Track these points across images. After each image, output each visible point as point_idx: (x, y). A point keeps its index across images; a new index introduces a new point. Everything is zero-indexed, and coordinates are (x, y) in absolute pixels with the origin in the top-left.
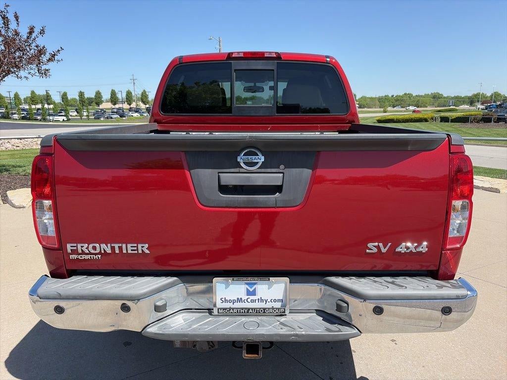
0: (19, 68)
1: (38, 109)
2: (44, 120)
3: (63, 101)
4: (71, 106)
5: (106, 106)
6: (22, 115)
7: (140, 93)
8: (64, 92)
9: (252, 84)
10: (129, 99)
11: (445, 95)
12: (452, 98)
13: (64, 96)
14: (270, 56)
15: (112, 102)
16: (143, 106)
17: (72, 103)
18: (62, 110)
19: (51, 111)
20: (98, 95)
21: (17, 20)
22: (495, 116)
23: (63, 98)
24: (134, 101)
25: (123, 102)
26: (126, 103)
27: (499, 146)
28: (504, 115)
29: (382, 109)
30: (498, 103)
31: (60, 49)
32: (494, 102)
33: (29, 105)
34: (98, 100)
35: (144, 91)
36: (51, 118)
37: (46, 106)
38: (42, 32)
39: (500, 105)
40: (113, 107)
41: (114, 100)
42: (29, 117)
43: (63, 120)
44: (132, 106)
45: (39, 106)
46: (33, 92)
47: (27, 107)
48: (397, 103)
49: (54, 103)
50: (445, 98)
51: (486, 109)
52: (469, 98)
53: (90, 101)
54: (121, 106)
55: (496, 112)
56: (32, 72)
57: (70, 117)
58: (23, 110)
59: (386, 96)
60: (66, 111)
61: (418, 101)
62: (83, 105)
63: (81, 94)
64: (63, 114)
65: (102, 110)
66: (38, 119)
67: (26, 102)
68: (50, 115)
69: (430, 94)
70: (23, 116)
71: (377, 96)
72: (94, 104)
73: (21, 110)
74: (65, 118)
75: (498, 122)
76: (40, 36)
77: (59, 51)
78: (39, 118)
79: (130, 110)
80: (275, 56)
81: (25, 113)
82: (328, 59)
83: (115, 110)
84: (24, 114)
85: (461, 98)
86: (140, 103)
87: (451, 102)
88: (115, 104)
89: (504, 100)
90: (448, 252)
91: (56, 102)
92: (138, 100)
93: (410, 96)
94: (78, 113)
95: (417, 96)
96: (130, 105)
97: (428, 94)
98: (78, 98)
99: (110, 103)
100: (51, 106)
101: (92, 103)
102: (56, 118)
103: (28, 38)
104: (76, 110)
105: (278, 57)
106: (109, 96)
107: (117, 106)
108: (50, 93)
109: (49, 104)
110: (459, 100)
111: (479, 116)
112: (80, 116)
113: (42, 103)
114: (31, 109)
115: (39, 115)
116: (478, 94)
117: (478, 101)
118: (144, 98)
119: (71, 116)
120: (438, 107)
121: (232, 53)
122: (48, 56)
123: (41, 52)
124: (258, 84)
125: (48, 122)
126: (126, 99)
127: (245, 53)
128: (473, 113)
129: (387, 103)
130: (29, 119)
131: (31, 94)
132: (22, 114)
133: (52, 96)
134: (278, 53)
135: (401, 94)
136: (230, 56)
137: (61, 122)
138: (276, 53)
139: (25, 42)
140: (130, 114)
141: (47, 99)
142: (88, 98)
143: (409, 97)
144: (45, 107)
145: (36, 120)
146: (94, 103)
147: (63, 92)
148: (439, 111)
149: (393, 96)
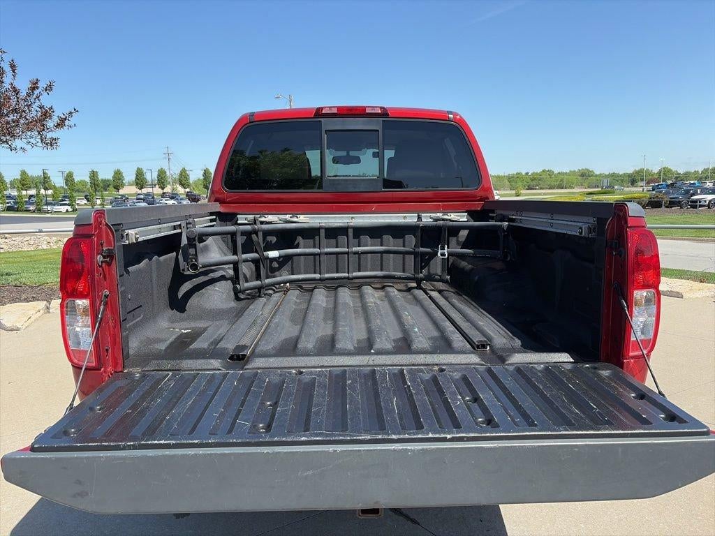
0: (13, 136)
1: (31, 196)
2: (40, 211)
3: (67, 185)
4: (78, 191)
5: (129, 190)
6: (8, 205)
7: (178, 172)
8: (70, 172)
9: (344, 153)
10: (162, 180)
11: (597, 173)
12: (606, 176)
13: (69, 178)
14: (373, 112)
15: (137, 184)
16: (181, 190)
17: (80, 187)
18: (65, 197)
19: (50, 199)
20: (118, 175)
21: (14, 72)
22: (666, 199)
23: (67, 180)
24: (169, 183)
25: (153, 185)
26: (157, 186)
27: (675, 239)
28: (678, 198)
29: (514, 192)
30: (669, 182)
31: (73, 111)
32: (664, 181)
33: (19, 191)
34: (117, 182)
35: (184, 170)
36: (49, 208)
37: (43, 191)
38: (49, 88)
39: (672, 185)
40: (139, 192)
41: (140, 182)
42: (18, 208)
43: (67, 211)
44: (165, 190)
45: (33, 192)
46: (23, 173)
47: (15, 193)
48: (534, 183)
49: (54, 188)
50: (596, 176)
51: (653, 190)
52: (629, 176)
53: (106, 185)
54: (150, 190)
55: (668, 193)
56: (32, 141)
57: (77, 207)
58: (9, 197)
59: (517, 174)
60: (71, 197)
61: (561, 180)
62: (96, 189)
63: (94, 175)
64: (67, 202)
65: (122, 196)
66: (30, 210)
67: (13, 187)
68: (47, 204)
69: (577, 170)
70: (9, 207)
71: (506, 174)
72: (111, 188)
73: (5, 198)
74: (70, 208)
75: (671, 207)
76: (45, 94)
77: (71, 113)
78: (32, 208)
79: (163, 195)
80: (380, 112)
81: (12, 201)
82: (451, 116)
83: (142, 197)
84: (10, 202)
85: (618, 175)
86: (178, 186)
87: (605, 181)
88: (141, 188)
89: (676, 178)
90: (632, 361)
91: (57, 185)
92: (174, 182)
93: (550, 173)
94: (88, 201)
95: (559, 173)
96: (163, 189)
97: (574, 171)
98: (88, 179)
99: (135, 187)
100: (50, 192)
101: (108, 186)
102: (57, 208)
103: (29, 95)
104: (86, 197)
105: (384, 113)
106: (133, 178)
107: (144, 191)
108: (49, 173)
109: (46, 189)
110: (616, 179)
111: (644, 199)
112: (92, 205)
113: (37, 187)
114: (20, 196)
115: (32, 204)
116: (641, 171)
117: (642, 180)
118: (183, 180)
119: (78, 204)
120: (589, 187)
121: (322, 108)
122: (55, 120)
123: (46, 114)
124: (352, 153)
125: (45, 213)
126: (158, 180)
127: (339, 108)
128: (636, 195)
129: (520, 184)
130: (17, 210)
131: (21, 175)
132: (8, 203)
133: (51, 178)
134: (384, 108)
135: (539, 170)
136: (319, 113)
137: (64, 214)
138: (381, 108)
139: (25, 100)
140: (164, 201)
141: (45, 182)
142: (102, 180)
143: (549, 175)
144: (41, 192)
145: (28, 211)
146: (111, 186)
147: (68, 172)
148: (591, 193)
149: (527, 174)
